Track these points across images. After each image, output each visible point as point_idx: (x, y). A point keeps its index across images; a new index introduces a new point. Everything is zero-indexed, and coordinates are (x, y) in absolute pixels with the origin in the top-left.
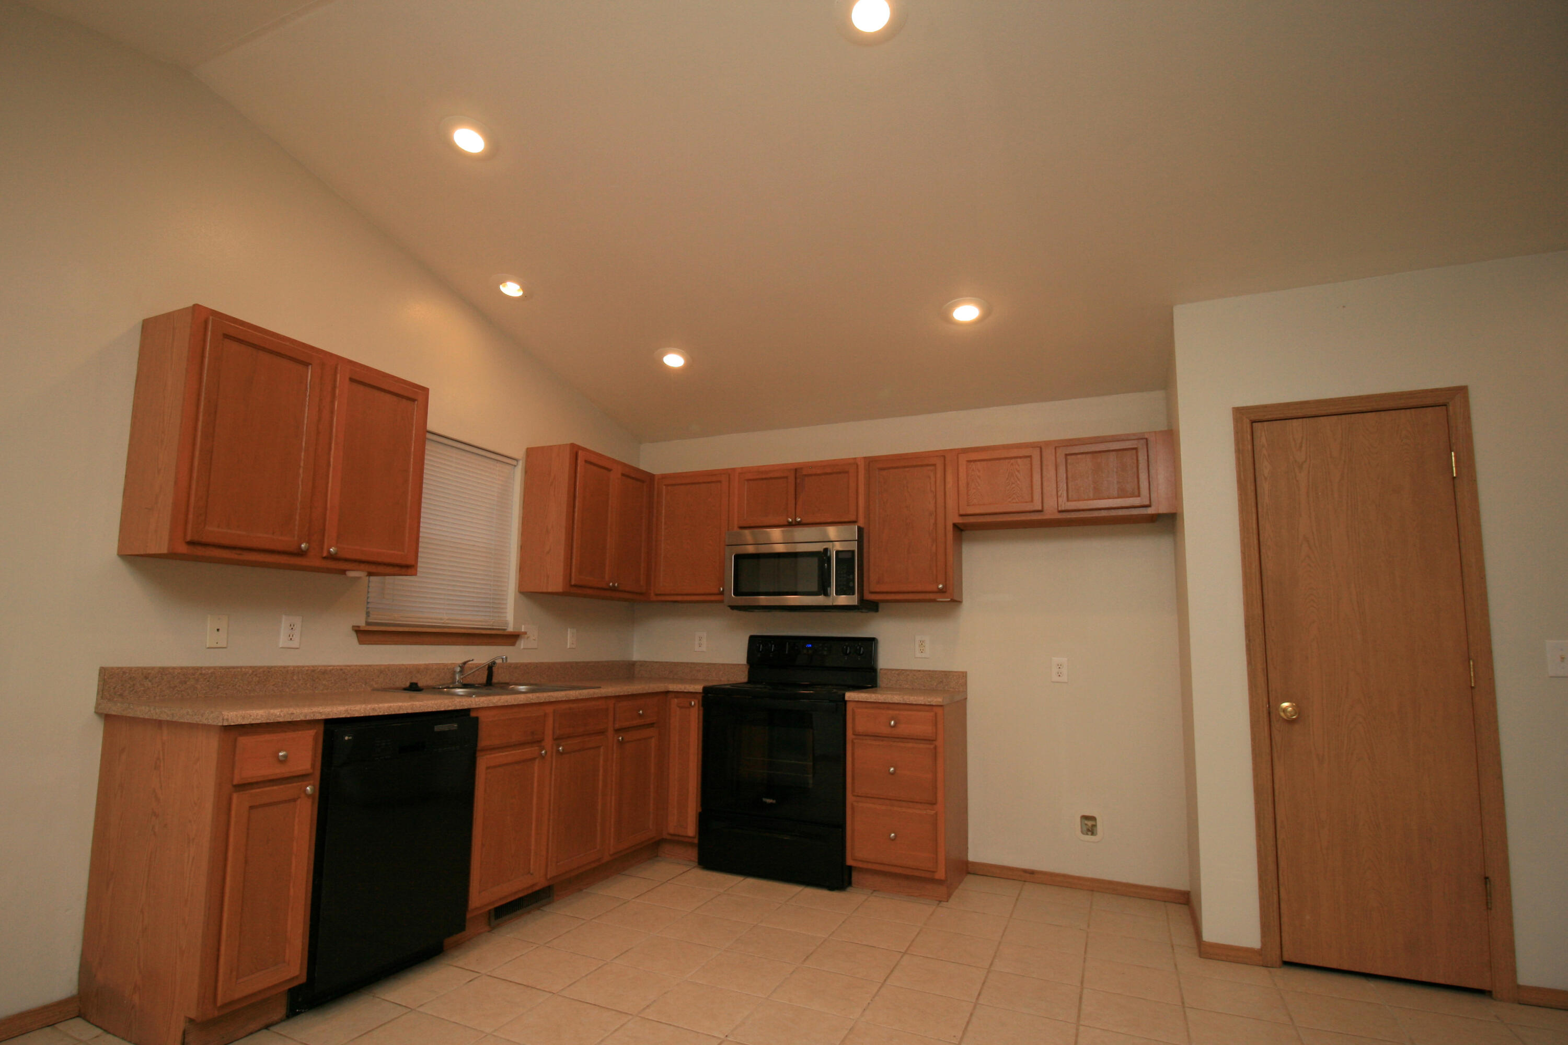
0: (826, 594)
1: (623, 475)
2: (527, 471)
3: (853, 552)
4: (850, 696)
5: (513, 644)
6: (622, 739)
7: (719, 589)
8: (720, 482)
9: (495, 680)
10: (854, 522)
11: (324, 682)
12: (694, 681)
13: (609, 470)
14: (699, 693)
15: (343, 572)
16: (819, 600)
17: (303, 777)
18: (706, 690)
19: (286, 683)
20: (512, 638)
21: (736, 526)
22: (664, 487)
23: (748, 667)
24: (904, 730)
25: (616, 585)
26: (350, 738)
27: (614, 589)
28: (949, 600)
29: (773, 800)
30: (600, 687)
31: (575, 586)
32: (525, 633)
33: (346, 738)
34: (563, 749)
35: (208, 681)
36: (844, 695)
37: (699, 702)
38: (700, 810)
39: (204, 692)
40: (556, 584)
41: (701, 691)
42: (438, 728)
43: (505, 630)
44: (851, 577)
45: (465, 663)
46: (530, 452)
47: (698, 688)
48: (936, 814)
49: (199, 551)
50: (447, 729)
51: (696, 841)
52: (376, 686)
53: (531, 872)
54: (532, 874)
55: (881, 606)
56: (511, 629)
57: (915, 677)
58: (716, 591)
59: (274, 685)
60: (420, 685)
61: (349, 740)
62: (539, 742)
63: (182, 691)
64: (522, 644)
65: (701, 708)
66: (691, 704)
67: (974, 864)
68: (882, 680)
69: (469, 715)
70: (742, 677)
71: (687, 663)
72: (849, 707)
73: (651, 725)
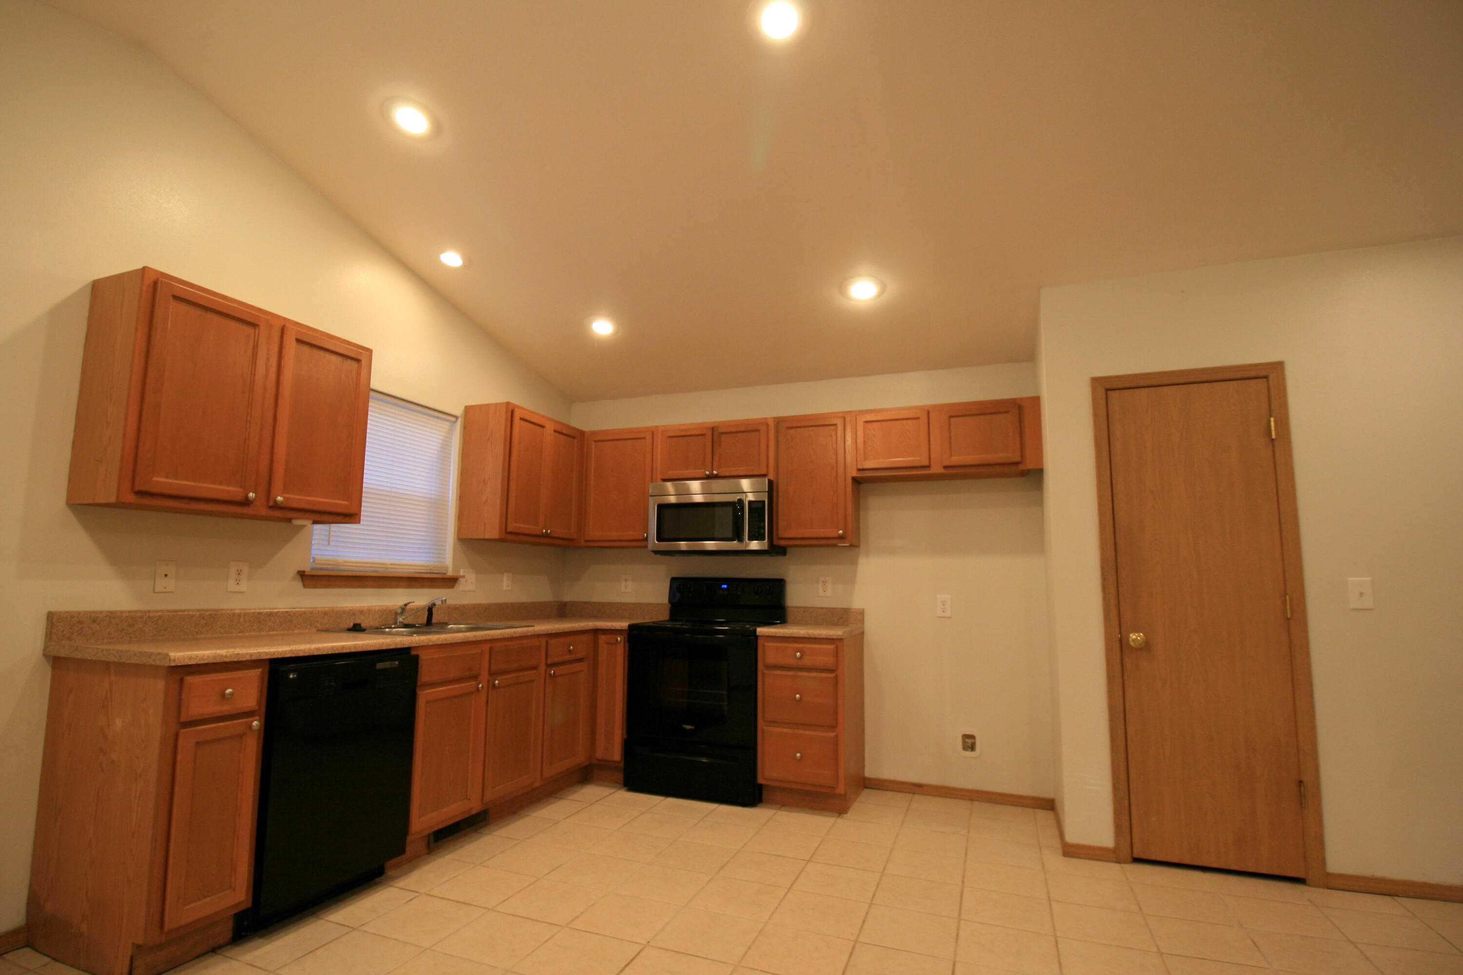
0: (740, 539)
1: (555, 431)
2: (465, 428)
3: (764, 502)
4: (761, 630)
5: (452, 587)
6: (554, 672)
7: (644, 535)
8: (644, 438)
9: (434, 620)
10: (765, 476)
11: (270, 624)
12: (621, 618)
13: (543, 427)
14: (625, 630)
15: (289, 520)
16: (734, 545)
17: (249, 714)
18: (631, 627)
19: (232, 625)
20: (450, 582)
21: (659, 479)
22: (593, 443)
23: (670, 606)
24: (808, 661)
25: (549, 531)
26: (295, 676)
27: (546, 536)
28: (848, 545)
29: (692, 726)
30: (533, 626)
31: (511, 533)
32: (464, 577)
33: (291, 676)
34: (499, 684)
35: (156, 624)
36: (755, 631)
37: (624, 638)
38: (625, 737)
39: (152, 634)
40: (492, 530)
41: (627, 628)
42: (380, 666)
43: (444, 574)
44: (762, 524)
45: (406, 605)
46: (468, 409)
47: (624, 625)
48: (837, 736)
49: (147, 501)
50: (388, 666)
51: (622, 765)
52: (320, 627)
53: (468, 797)
54: (469, 799)
55: (789, 550)
56: (450, 573)
57: (818, 614)
58: (640, 537)
59: (220, 627)
60: (363, 625)
61: (293, 678)
62: (475, 677)
63: (130, 633)
64: (461, 586)
65: (627, 644)
66: (617, 640)
67: (870, 779)
68: (790, 616)
69: (410, 653)
70: (663, 616)
71: (614, 603)
72: (760, 642)
73: (581, 660)
